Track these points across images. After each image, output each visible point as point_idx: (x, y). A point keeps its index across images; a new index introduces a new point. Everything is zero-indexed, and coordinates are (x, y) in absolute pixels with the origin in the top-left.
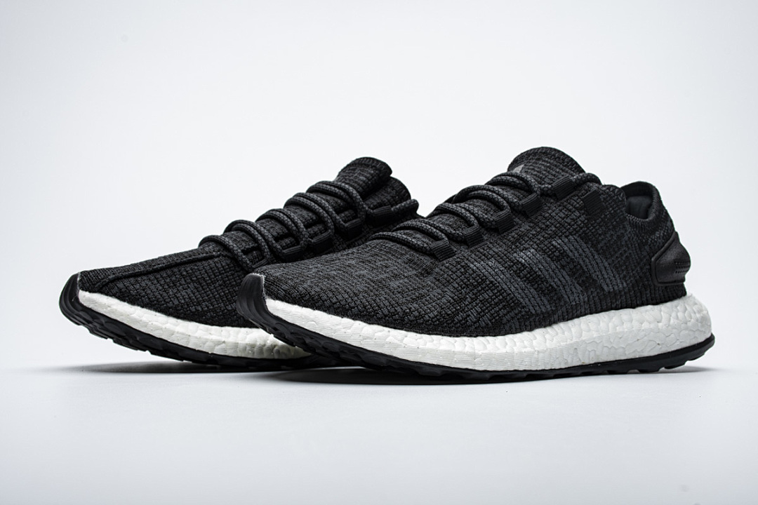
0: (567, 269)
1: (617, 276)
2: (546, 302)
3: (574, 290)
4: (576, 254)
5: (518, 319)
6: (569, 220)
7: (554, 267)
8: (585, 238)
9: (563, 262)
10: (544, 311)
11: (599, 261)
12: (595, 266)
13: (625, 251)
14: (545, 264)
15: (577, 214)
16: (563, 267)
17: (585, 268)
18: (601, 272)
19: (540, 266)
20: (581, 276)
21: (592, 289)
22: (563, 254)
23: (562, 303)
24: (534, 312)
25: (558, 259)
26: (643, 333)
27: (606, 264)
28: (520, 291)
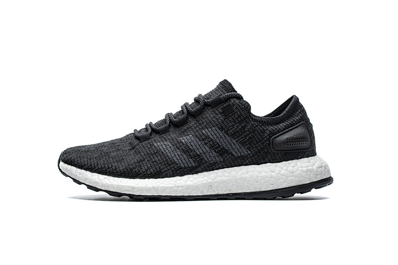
0: (208, 145)
1: (242, 148)
2: (192, 162)
3: (211, 155)
4: (215, 137)
5: (172, 170)
6: (214, 119)
7: (200, 143)
8: (221, 129)
9: (206, 141)
10: (190, 166)
11: (229, 140)
12: (227, 142)
13: (248, 134)
14: (195, 143)
15: (220, 116)
16: (206, 144)
17: (220, 144)
18: (231, 146)
19: (192, 144)
20: (217, 148)
21: (226, 155)
22: (207, 137)
23: (203, 162)
24: (183, 166)
25: (203, 140)
26: (261, 178)
27: (234, 141)
28: (177, 156)
